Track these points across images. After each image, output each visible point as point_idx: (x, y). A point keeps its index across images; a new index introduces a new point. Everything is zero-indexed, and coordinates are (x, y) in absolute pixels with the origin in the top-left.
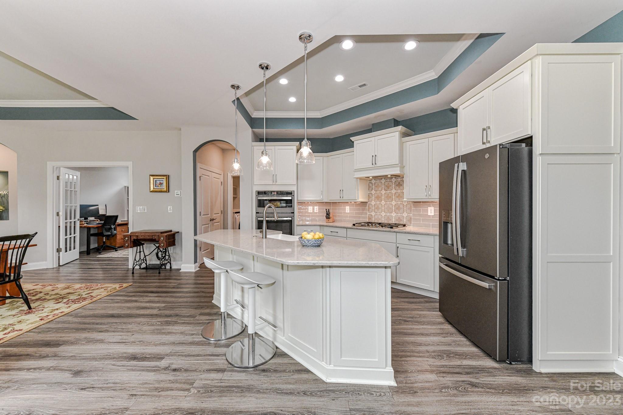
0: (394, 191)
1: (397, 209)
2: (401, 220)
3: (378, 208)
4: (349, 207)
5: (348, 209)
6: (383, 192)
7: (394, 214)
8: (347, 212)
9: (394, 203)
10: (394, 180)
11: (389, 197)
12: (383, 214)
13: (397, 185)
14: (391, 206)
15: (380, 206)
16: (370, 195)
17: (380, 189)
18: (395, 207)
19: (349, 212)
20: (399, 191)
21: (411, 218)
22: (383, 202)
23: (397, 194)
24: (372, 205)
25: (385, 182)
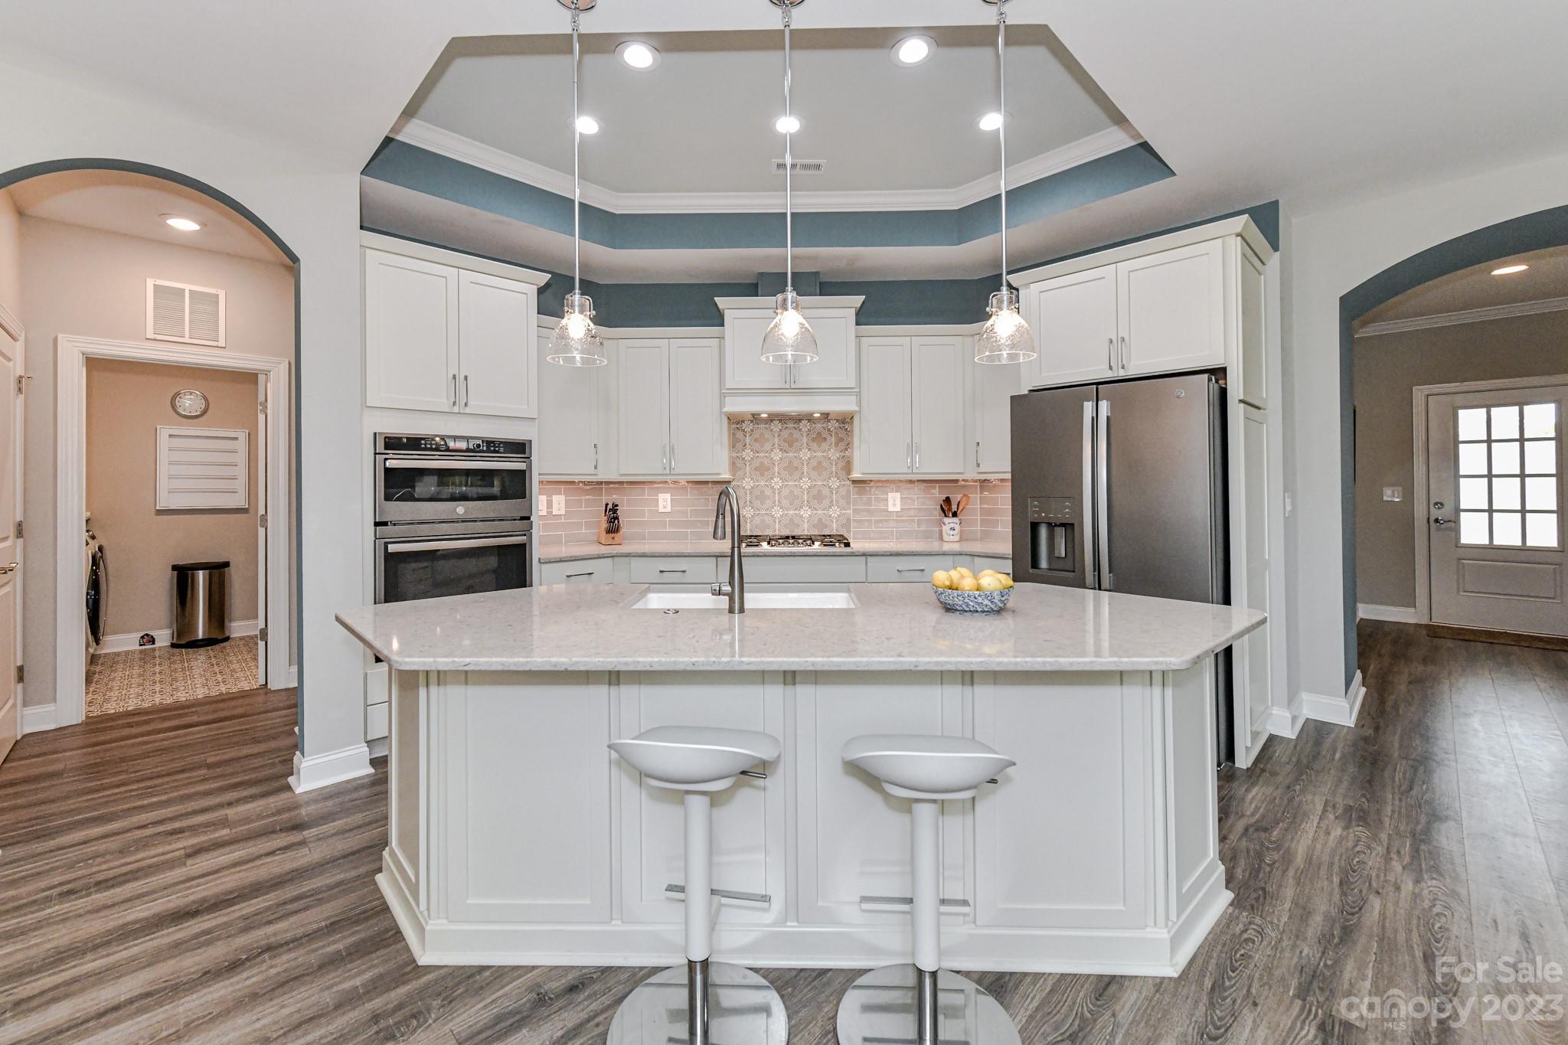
0: (805, 455)
1: (814, 497)
2: (826, 526)
3: (762, 497)
4: (669, 495)
5: (665, 501)
6: (777, 455)
7: (806, 512)
8: (661, 510)
9: (805, 483)
10: (805, 426)
11: (791, 469)
12: (778, 512)
13: (813, 440)
14: (797, 492)
15: (768, 492)
16: (739, 463)
17: (767, 446)
18: (808, 493)
19: (669, 509)
20: (819, 454)
21: (849, 520)
22: (777, 482)
23: (814, 463)
24: (744, 488)
25: (781, 430)
